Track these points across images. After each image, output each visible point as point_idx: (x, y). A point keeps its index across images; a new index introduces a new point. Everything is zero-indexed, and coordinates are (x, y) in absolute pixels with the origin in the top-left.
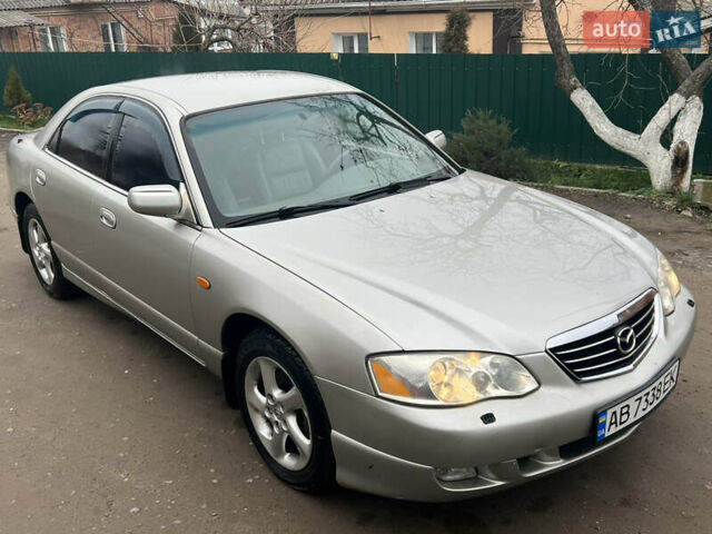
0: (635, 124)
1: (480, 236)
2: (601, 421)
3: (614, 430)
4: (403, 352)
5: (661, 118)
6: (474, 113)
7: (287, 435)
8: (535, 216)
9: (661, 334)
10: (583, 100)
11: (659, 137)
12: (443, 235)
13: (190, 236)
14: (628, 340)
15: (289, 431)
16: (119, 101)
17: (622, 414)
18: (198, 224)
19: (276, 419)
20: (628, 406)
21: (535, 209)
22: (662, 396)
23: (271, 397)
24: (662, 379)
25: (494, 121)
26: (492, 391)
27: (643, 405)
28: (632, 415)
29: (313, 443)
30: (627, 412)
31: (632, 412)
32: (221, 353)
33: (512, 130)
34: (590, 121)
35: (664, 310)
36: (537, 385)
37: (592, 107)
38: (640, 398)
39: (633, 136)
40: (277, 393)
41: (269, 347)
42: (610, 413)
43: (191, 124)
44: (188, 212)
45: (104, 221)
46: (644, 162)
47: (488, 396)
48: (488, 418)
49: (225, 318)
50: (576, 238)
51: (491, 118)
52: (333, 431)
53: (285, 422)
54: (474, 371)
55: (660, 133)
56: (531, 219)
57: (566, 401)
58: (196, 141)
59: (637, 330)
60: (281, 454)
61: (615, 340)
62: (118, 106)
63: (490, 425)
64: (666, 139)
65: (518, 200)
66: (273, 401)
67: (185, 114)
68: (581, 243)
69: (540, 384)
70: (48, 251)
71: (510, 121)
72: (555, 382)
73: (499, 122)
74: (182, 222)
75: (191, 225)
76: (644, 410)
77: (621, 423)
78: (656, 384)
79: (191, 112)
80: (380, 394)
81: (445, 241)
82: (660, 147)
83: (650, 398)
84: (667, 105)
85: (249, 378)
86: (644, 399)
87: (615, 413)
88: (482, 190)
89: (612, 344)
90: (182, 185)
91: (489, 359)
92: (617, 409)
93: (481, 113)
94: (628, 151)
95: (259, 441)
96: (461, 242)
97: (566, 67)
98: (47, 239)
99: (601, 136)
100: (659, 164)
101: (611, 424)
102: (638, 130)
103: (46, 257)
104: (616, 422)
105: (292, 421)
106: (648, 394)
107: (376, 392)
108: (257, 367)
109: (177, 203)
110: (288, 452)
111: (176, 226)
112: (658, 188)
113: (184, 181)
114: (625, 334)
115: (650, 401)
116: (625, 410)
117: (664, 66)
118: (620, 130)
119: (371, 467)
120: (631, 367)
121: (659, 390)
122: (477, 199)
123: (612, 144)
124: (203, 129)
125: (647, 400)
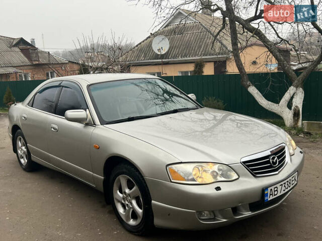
0: (276, 99)
1: (213, 131)
2: (266, 192)
3: (272, 198)
4: (181, 163)
5: (287, 96)
6: (208, 98)
7: (132, 210)
8: (237, 125)
9: (289, 161)
10: (253, 90)
11: (286, 105)
12: (197, 131)
13: (91, 129)
14: (275, 161)
15: (133, 207)
16: (60, 82)
17: (275, 191)
18: (94, 124)
19: (127, 203)
20: (277, 187)
21: (238, 123)
22: (292, 186)
23: (125, 193)
24: (291, 178)
25: (216, 101)
26: (219, 179)
27: (284, 188)
28: (279, 192)
29: (143, 211)
30: (277, 190)
31: (279, 190)
32: (103, 178)
33: (224, 104)
34: (256, 99)
35: (290, 153)
36: (237, 177)
37: (257, 93)
38: (282, 185)
39: (275, 105)
40: (127, 191)
41: (125, 170)
42: (269, 189)
43: (91, 87)
44: (90, 120)
45: (53, 129)
46: (281, 115)
47: (218, 180)
48: (218, 189)
49: (105, 160)
50: (255, 132)
51: (215, 100)
52: (153, 201)
53: (131, 203)
54: (211, 171)
55: (287, 103)
56: (236, 126)
57: (250, 183)
58: (93, 93)
59: (279, 158)
60: (129, 220)
61: (269, 161)
62: (60, 84)
63: (219, 191)
64: (289, 105)
65: (230, 119)
66: (126, 195)
67: (89, 84)
68: (256, 134)
69: (239, 176)
70: (25, 150)
71: (222, 101)
72: (245, 175)
73: (218, 101)
74: (87, 125)
75: (91, 125)
76: (284, 190)
77: (275, 195)
78: (288, 179)
79: (91, 83)
80: (172, 181)
81: (197, 133)
82: (287, 109)
83: (286, 185)
84: (288, 91)
85: (115, 187)
86: (283, 185)
87: (271, 190)
88: (215, 117)
89: (268, 162)
90: (87, 110)
91: (217, 166)
92: (272, 188)
93: (210, 98)
94: (274, 111)
95: (120, 216)
96: (204, 133)
97: (245, 78)
98: (25, 144)
99: (262, 105)
100: (288, 116)
101: (270, 195)
102: (277, 102)
103: (24, 153)
104: (272, 194)
105: (134, 202)
106: (285, 183)
107: (170, 180)
108: (119, 180)
109: (85, 116)
110: (132, 218)
111: (85, 127)
112: (288, 126)
113: (88, 108)
114: (273, 158)
115: (287, 187)
116: (276, 189)
117: (286, 77)
118: (270, 102)
119: (169, 215)
120: (277, 172)
121: (290, 183)
122: (212, 120)
123: (267, 108)
124: (96, 89)
125: (285, 186)
